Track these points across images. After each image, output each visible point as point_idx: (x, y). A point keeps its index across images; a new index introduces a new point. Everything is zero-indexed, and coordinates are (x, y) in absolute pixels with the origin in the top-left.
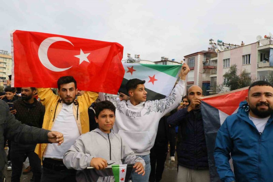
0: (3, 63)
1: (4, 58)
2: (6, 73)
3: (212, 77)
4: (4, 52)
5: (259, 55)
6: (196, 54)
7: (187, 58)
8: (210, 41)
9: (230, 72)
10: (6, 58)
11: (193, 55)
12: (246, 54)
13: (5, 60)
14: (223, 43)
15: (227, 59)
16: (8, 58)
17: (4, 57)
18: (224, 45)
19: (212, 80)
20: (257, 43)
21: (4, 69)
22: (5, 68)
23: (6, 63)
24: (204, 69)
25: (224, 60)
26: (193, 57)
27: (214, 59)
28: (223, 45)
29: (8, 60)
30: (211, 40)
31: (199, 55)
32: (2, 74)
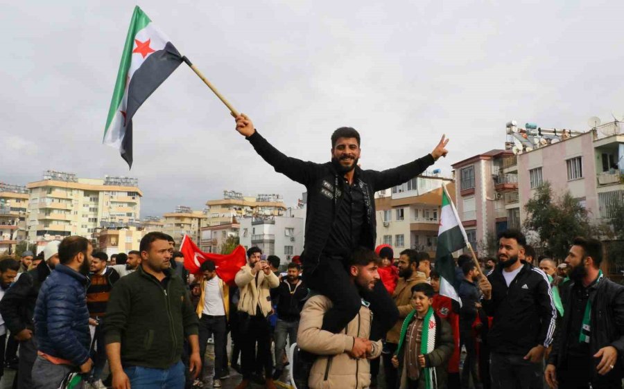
0: (64, 201)
1: (66, 189)
2: (71, 223)
3: (510, 210)
4: (67, 176)
5: (598, 158)
6: (477, 159)
7: (457, 168)
8: (508, 127)
9: (537, 198)
10: (71, 189)
11: (469, 162)
12: (573, 157)
13: (69, 193)
14: (539, 130)
15: (536, 169)
16: (75, 189)
17: (68, 186)
18: (542, 133)
19: (511, 216)
20: (592, 133)
21: (67, 213)
22: (69, 211)
23: (70, 200)
24: (497, 190)
25: (531, 171)
26: (470, 165)
27: (512, 169)
28: (540, 134)
29: (75, 192)
30: (510, 126)
31: (483, 162)
32: (62, 223)
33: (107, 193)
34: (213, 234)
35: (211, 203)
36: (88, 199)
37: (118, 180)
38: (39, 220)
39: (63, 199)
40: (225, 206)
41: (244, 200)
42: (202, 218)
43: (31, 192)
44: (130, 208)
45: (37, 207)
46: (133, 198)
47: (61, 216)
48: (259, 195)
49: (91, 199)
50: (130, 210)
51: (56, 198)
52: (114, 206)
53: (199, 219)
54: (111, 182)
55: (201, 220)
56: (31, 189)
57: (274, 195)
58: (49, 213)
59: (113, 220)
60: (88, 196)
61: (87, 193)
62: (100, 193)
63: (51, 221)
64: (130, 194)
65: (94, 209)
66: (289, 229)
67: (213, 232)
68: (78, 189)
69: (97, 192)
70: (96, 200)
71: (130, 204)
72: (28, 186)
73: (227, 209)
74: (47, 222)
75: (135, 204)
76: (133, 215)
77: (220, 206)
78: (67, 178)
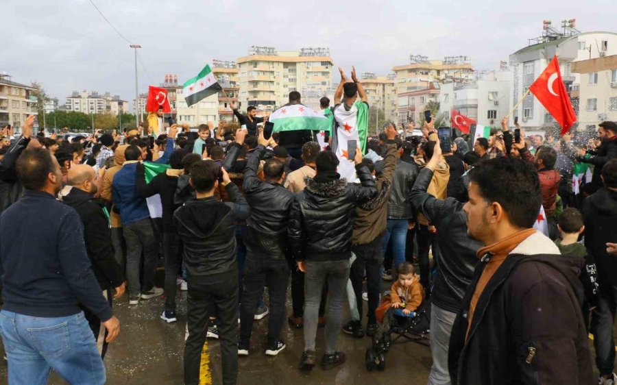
1: (269, 62)
2: (275, 93)
10: (273, 62)
13: (271, 66)
16: (276, 62)
17: (271, 60)
21: (271, 84)
22: (272, 82)
23: (272, 72)
29: (276, 65)
32: (268, 94)
33: (303, 64)
34: (410, 100)
35: (397, 69)
36: (287, 70)
37: (313, 51)
38: (249, 92)
39: (266, 71)
40: (411, 70)
41: (430, 64)
42: (387, 84)
43: (240, 67)
44: (324, 77)
45: (247, 80)
46: (327, 68)
47: (267, 87)
48: (446, 58)
49: (289, 70)
50: (324, 79)
51: (261, 71)
52: (310, 76)
53: (384, 85)
54: (306, 53)
55: (386, 86)
56: (240, 64)
57: (461, 57)
58: (257, 85)
59: (313, 90)
60: (287, 67)
61: (286, 64)
62: (297, 64)
63: (258, 91)
64: (323, 63)
65: (292, 79)
66: (493, 93)
67: (411, 97)
68: (278, 62)
69: (294, 64)
70: (294, 71)
71: (324, 73)
72: (236, 61)
73: (413, 74)
74: (255, 93)
75: (328, 73)
76: (327, 84)
77: (407, 72)
78: (269, 52)
